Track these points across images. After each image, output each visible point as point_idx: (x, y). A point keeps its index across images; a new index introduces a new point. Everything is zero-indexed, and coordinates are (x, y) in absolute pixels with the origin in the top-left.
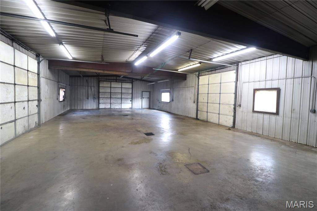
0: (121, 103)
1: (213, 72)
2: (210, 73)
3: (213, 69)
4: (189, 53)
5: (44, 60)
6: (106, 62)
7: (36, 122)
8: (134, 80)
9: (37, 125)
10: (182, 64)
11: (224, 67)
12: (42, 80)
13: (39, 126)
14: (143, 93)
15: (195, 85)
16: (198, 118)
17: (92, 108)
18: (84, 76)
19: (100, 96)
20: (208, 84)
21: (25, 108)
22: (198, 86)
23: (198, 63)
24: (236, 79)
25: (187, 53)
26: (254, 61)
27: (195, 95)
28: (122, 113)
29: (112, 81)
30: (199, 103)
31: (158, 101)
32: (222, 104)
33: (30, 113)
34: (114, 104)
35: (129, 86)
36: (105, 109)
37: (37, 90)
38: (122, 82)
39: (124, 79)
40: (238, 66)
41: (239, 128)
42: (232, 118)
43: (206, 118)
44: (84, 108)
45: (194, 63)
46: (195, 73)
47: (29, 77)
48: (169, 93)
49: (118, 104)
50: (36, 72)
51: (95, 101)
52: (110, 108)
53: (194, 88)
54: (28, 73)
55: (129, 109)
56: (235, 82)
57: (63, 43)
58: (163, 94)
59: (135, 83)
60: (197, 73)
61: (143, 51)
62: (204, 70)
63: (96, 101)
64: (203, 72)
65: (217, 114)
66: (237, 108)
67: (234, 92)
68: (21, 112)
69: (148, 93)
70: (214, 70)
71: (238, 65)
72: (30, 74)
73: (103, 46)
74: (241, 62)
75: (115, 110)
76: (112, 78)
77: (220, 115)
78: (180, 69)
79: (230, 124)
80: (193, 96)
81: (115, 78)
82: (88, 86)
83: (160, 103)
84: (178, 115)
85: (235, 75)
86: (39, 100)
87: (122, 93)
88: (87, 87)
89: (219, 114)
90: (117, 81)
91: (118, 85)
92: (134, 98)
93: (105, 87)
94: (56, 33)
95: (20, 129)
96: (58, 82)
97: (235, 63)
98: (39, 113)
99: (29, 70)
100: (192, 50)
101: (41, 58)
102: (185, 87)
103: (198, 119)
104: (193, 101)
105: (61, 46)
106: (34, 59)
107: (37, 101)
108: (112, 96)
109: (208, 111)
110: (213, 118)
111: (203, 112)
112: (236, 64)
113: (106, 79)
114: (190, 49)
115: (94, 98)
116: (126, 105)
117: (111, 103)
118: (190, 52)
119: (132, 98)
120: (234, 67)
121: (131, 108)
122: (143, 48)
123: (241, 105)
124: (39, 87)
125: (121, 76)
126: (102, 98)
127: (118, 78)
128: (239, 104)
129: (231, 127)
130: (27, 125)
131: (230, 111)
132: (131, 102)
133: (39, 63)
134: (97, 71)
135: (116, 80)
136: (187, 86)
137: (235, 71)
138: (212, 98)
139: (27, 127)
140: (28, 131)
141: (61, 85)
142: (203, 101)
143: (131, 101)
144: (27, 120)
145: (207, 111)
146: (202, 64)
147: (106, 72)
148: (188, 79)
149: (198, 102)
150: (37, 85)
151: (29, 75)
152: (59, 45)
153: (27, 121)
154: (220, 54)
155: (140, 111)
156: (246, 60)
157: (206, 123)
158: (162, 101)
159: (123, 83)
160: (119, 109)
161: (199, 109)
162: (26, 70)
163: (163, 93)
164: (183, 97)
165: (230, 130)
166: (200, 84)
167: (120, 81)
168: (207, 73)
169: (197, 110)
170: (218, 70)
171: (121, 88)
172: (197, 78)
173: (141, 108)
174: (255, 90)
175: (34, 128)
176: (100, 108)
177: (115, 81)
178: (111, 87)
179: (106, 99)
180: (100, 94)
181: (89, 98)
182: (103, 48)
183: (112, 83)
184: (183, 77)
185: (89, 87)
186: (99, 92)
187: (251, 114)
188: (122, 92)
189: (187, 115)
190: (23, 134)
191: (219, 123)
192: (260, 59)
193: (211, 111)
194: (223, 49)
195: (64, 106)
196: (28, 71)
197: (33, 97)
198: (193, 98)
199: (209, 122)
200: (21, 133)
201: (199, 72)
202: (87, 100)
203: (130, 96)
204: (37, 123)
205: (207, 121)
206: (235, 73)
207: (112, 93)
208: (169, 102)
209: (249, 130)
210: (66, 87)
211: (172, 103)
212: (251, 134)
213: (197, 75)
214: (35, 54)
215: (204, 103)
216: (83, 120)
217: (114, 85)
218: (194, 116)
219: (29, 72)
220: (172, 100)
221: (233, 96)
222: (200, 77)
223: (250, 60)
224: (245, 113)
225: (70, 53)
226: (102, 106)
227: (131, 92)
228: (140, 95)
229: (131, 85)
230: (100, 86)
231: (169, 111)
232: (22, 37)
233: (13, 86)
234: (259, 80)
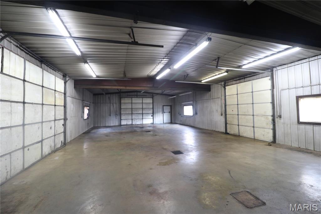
0: (143, 119)
1: (241, 80)
2: (238, 81)
3: (242, 78)
4: (216, 62)
5: (70, 80)
6: (128, 78)
7: (62, 142)
8: (154, 95)
9: (63, 144)
10: (206, 75)
11: (255, 74)
12: (69, 99)
13: (65, 145)
14: (164, 107)
15: (221, 96)
16: (228, 132)
17: (114, 125)
18: (106, 94)
19: (122, 113)
20: (237, 94)
21: (52, 128)
22: (225, 96)
23: (224, 72)
24: (272, 86)
25: (213, 62)
26: (293, 64)
27: (221, 106)
28: (144, 129)
29: (133, 96)
30: (227, 115)
31: (180, 115)
32: (257, 115)
33: (57, 132)
34: (135, 120)
35: (149, 100)
36: (127, 125)
37: (63, 109)
38: (142, 98)
39: (145, 94)
40: (273, 72)
41: (281, 143)
42: (271, 132)
43: (238, 133)
44: (107, 125)
45: (220, 72)
46: (220, 83)
47: (56, 96)
48: (191, 107)
49: (139, 120)
50: (63, 91)
51: (117, 118)
52: (132, 124)
53: (220, 99)
54: (55, 93)
55: (150, 125)
56: (270, 90)
57: (88, 61)
59: (156, 97)
60: (223, 83)
61: (166, 64)
62: (230, 80)
63: (118, 117)
64: (229, 81)
65: (251, 127)
66: (276, 120)
67: (270, 100)
68: (48, 133)
69: (169, 107)
70: (242, 79)
71: (272, 71)
72: (57, 93)
73: (126, 61)
74: (275, 67)
75: (137, 126)
76: (133, 94)
77: (255, 128)
78: (204, 80)
79: (270, 138)
80: (220, 108)
81: (136, 93)
82: (110, 103)
83: (182, 116)
84: (204, 129)
85: (270, 82)
86: (65, 119)
87: (142, 108)
88: (109, 104)
89: (254, 127)
90: (138, 96)
91: (139, 100)
92: (155, 113)
93: (126, 103)
94: (81, 52)
95: (46, 150)
96: (83, 100)
97: (268, 69)
98: (65, 132)
99: (56, 90)
100: (219, 58)
101: (67, 78)
102: (210, 98)
103: (228, 134)
104: (220, 113)
105: (86, 65)
106: (61, 79)
107: (63, 120)
108: (133, 112)
109: (239, 124)
110: (247, 132)
111: (234, 126)
112: (270, 70)
113: (128, 95)
114: (216, 57)
115: (116, 115)
116: (148, 121)
117: (132, 119)
118: (217, 60)
119: (153, 113)
120: (268, 73)
121: (153, 123)
122: (165, 61)
123: (281, 115)
124: (65, 107)
125: (141, 91)
126: (124, 115)
127: (138, 94)
128: (278, 114)
129: (271, 142)
130: (53, 145)
131: (267, 124)
132: (152, 117)
133: (65, 83)
134: (119, 88)
135: (137, 95)
136: (212, 98)
137: (269, 78)
138: (242, 109)
139: (54, 147)
140: (55, 151)
141: (86, 103)
142: (232, 113)
143: (152, 116)
144: (54, 139)
145: (238, 124)
146: (229, 72)
147: (128, 88)
148: (213, 90)
149: (226, 115)
150: (63, 105)
151: (56, 95)
152: (84, 64)
153: (54, 141)
154: (251, 60)
155: (162, 126)
156: (282, 64)
157: (238, 137)
158: (185, 115)
159: (143, 99)
160: (139, 125)
161: (227, 122)
162: (53, 90)
163: (185, 107)
164: (208, 110)
165: (271, 145)
166: (227, 94)
167: (141, 96)
168: (234, 82)
169: (226, 124)
170: (248, 78)
171: (142, 104)
172: (223, 89)
173: (162, 123)
174: (298, 98)
175: (60, 147)
176: (122, 124)
177: (136, 97)
178: (132, 103)
179: (127, 115)
180: (122, 110)
181: (112, 115)
182: (125, 63)
183: (133, 99)
184: (207, 88)
185: (111, 104)
186: (120, 109)
187: (296, 126)
188: (143, 107)
189: (214, 129)
190: (49, 154)
191: (254, 137)
192: (300, 62)
193: (243, 124)
194: (255, 53)
195: (88, 124)
196: (55, 91)
197: (59, 116)
198: (219, 110)
199: (241, 136)
200: (47, 153)
201: (225, 82)
202: (109, 116)
203: (151, 112)
204: (63, 142)
205: (239, 136)
206: (270, 79)
207: (133, 109)
208: (193, 116)
209: (295, 145)
210: (90, 105)
211: (196, 116)
212: (299, 150)
213: (223, 85)
214: (62, 74)
215: (233, 115)
216: (106, 137)
217: (135, 100)
218: (223, 130)
219: (56, 92)
220: (196, 113)
221: (270, 106)
222: (227, 87)
223: (287, 64)
224: (287, 125)
225: (94, 72)
226: (123, 123)
227: (152, 107)
228: (161, 110)
229: (152, 100)
230: (122, 102)
231: (193, 126)
232: (49, 58)
233: (41, 106)
234: (301, 85)
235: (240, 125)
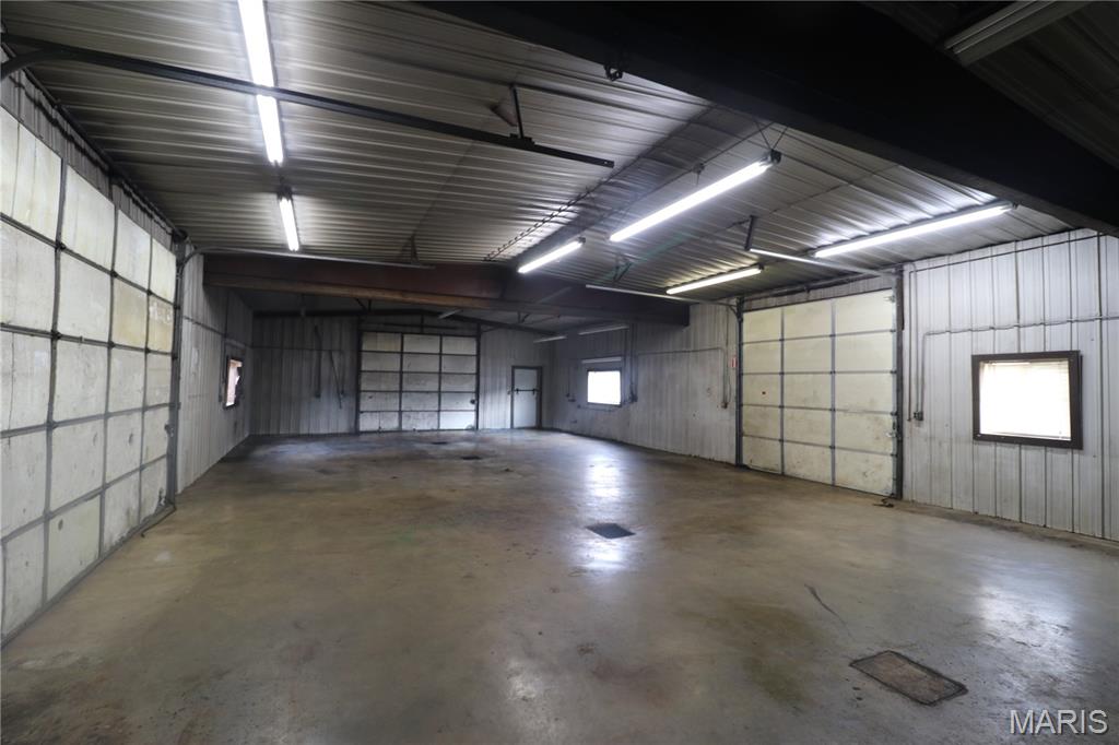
0: (439, 411)
1: (797, 297)
2: (786, 299)
3: (798, 288)
4: (744, 230)
6: (425, 264)
7: (160, 492)
8: (483, 327)
9: (162, 502)
10: (686, 270)
11: (844, 279)
12: (187, 327)
13: (171, 507)
14: (517, 372)
15: (727, 344)
16: (746, 461)
17: (330, 431)
18: (312, 314)
19: (364, 386)
20: (782, 340)
21: (134, 438)
22: (740, 345)
23: (752, 266)
24: (898, 320)
25: (729, 230)
26: (966, 256)
27: (725, 378)
28: (450, 448)
29: (408, 330)
30: (744, 408)
31: (573, 401)
32: (845, 411)
33: (147, 455)
34: (412, 414)
35: (466, 347)
36: (379, 432)
37: (170, 368)
38: (441, 336)
39: (452, 323)
40: (902, 276)
41: (920, 499)
42: (889, 464)
43: (779, 462)
44: (304, 431)
45: (737, 266)
46: (724, 301)
47: (151, 316)
48: (617, 375)
49: (426, 414)
50: (171, 298)
51: (343, 405)
52: (399, 430)
53: (720, 354)
54: (148, 300)
55: (464, 433)
56: (892, 331)
57: (294, 189)
58: (592, 376)
59: (490, 337)
60: (734, 301)
61: (568, 224)
62: (760, 291)
63: (348, 402)
64: (757, 295)
65: (824, 446)
66: (906, 425)
67: (890, 365)
68: (124, 458)
69: (534, 373)
70: (802, 291)
71: (900, 273)
72: (155, 304)
73: (434, 202)
74: (911, 261)
75: (420, 437)
76: (407, 319)
77: (837, 451)
78: (676, 286)
79: (883, 481)
80: (721, 384)
81: (417, 319)
82: (320, 350)
83: (579, 407)
84: (660, 451)
85: (892, 308)
86: (174, 406)
87: (440, 373)
88: (315, 354)
89: (833, 447)
90: (425, 330)
91: (429, 345)
92: (485, 392)
93: (381, 353)
95: (116, 527)
96: (225, 336)
97: (885, 265)
98: (171, 456)
99: (153, 290)
100: (753, 218)
101: (188, 247)
102: (684, 349)
103: (746, 468)
104: (720, 400)
105: (285, 204)
106: (166, 247)
107: (167, 408)
108: (404, 384)
109: (786, 437)
110: (809, 463)
111: (767, 441)
112: (892, 268)
113: (386, 324)
114: (747, 215)
115: (341, 393)
116: (458, 419)
117: (400, 412)
118: (747, 226)
119: (477, 393)
120: (883, 278)
121: (475, 428)
122: (568, 214)
123: (922, 413)
124: (175, 356)
125: (440, 313)
126: (370, 394)
127: (428, 320)
128: (913, 410)
129: (889, 497)
130: (135, 506)
131: (878, 438)
132: (473, 407)
133: (180, 265)
134: (361, 293)
135: (422, 326)
136: (692, 349)
137: (890, 293)
138: (797, 389)
139: (136, 515)
140: (140, 530)
141: (233, 347)
142: (760, 399)
143: (473, 402)
144: (137, 483)
145: (779, 437)
146: (766, 267)
148: (696, 323)
149: (740, 406)
150: (169, 349)
151: (151, 309)
152: (274, 196)
153: (137, 490)
154: (848, 232)
155: (507, 439)
156: (932, 253)
157: (780, 480)
158: (590, 400)
159: (444, 339)
160: (428, 434)
161: (744, 428)
162: (142, 289)
163: (591, 374)
164: (678, 386)
165: (891, 506)
166: (746, 338)
167: (436, 330)
168: (774, 301)
169: (740, 434)
170: (819, 291)
171: (438, 357)
172: (734, 319)
173: (509, 426)
174: (978, 361)
175: (156, 514)
176: (362, 428)
177: (416, 330)
178: (402, 353)
179: (384, 395)
180: (364, 376)
181: (324, 393)
182: (430, 209)
183: (406, 338)
184: (679, 314)
185: (324, 354)
186: (358, 372)
187: (967, 447)
188: (443, 370)
189: (697, 453)
190: (124, 541)
191: (834, 479)
192: (988, 252)
193: (798, 438)
195: (236, 424)
196: (149, 293)
197: (157, 393)
198: (718, 389)
199: (791, 477)
200: (116, 538)
201: (742, 298)
202: (313, 399)
203: (470, 386)
204: (164, 494)
205: (783, 474)
206: (892, 299)
207: (405, 376)
208: (620, 406)
209: (962, 505)
210: (244, 352)
211: (632, 407)
212: (975, 519)
213: (735, 308)
214: (169, 230)
215: (765, 406)
216: (325, 477)
217: (412, 344)
218: (730, 457)
219: (151, 298)
220: (631, 396)
221: (888, 382)
222: (746, 316)
223: (950, 254)
224: (940, 444)
225: (297, 229)
226: (368, 423)
227: (474, 371)
228: (504, 380)
229: (475, 344)
230: (364, 347)
231: (619, 439)
232: (141, 165)
233: (104, 350)
234: (989, 324)
235: (788, 441)
